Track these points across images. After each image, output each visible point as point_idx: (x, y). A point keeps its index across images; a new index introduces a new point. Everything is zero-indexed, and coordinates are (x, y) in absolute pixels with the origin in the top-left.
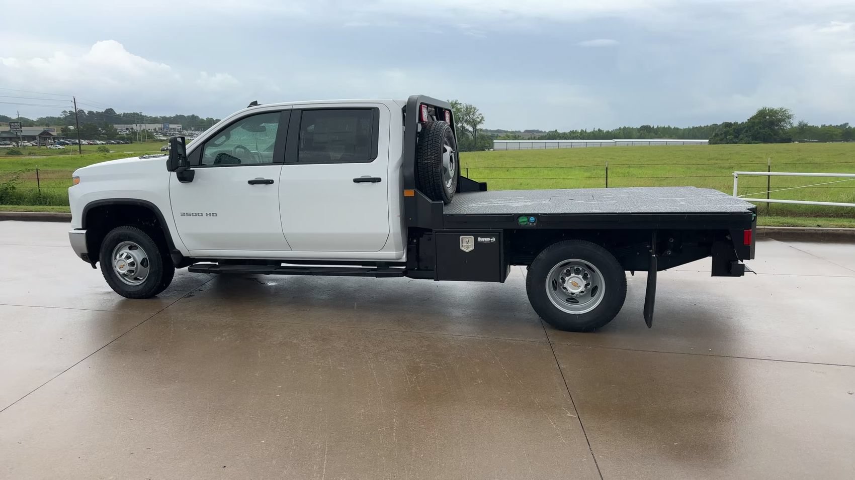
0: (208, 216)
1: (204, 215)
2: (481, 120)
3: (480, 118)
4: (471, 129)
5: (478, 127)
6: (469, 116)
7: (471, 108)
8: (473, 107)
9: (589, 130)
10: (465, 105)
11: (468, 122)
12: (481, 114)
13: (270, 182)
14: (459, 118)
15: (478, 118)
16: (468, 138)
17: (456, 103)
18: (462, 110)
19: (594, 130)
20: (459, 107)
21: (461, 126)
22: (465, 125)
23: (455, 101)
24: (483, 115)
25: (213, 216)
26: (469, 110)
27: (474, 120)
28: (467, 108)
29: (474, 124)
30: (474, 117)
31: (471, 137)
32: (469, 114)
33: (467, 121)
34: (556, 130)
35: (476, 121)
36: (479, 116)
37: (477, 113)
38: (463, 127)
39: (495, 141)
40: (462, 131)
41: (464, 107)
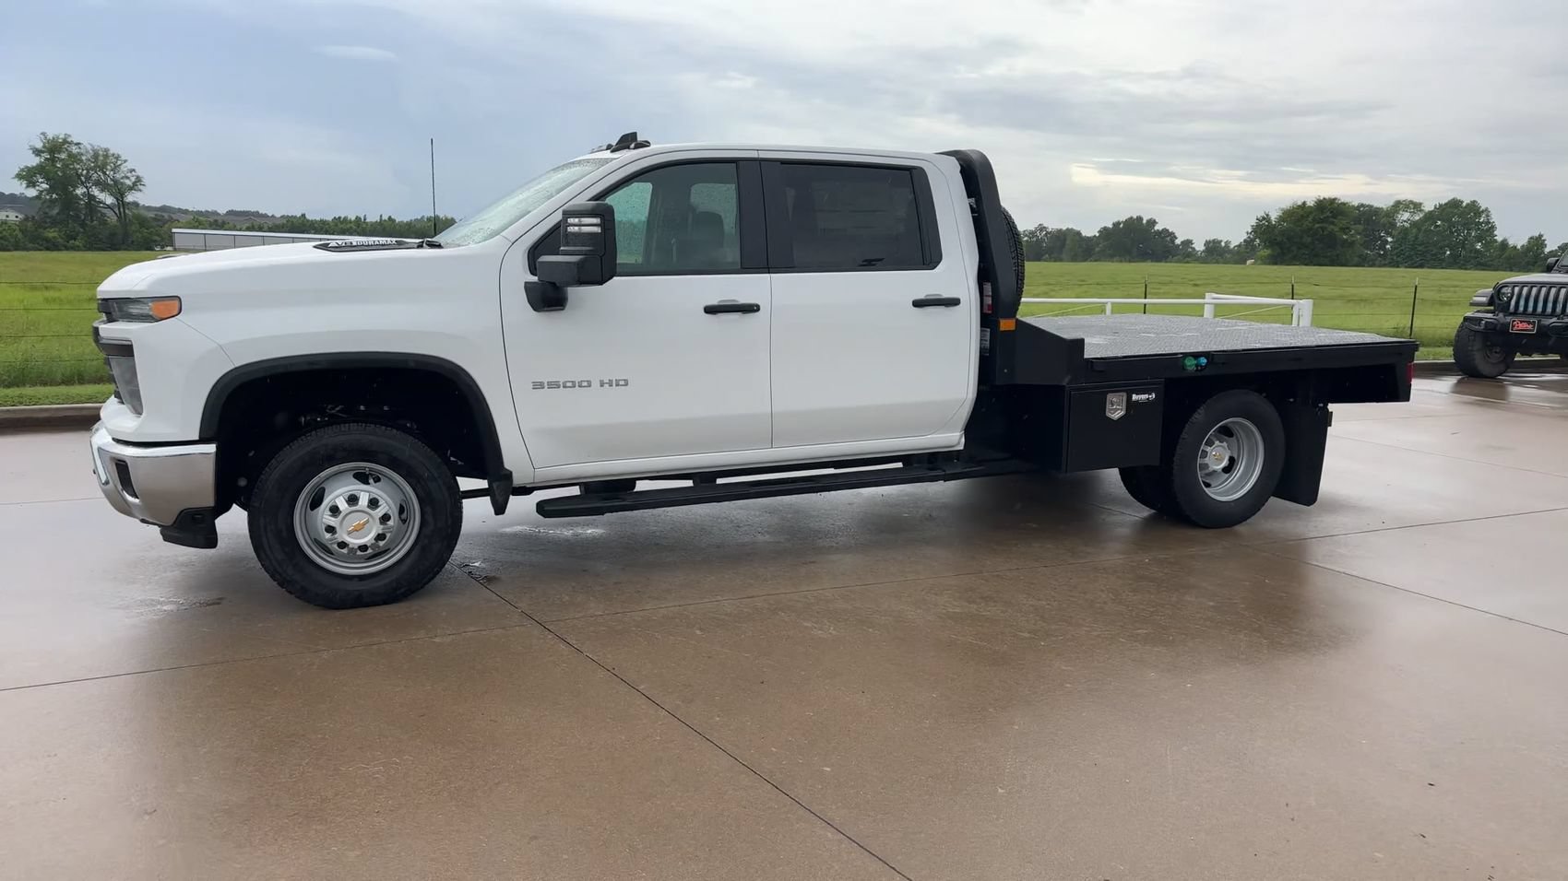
0: (607, 385)
1: (596, 384)
2: (135, 184)
3: (133, 179)
4: (109, 200)
5: (130, 198)
6: (104, 173)
7: (106, 156)
8: (111, 152)
9: (373, 218)
10: (89, 147)
11: (104, 186)
12: (134, 170)
13: (751, 309)
14: (79, 176)
15: (128, 178)
16: (104, 223)
17: (65, 141)
18: (84, 158)
19: (381, 220)
20: (74, 150)
21: (84, 194)
22: (96, 192)
23: (62, 136)
24: (139, 173)
25: (617, 385)
26: (103, 160)
27: (116, 182)
28: (96, 155)
29: (119, 190)
30: (118, 176)
31: (112, 218)
32: (102, 168)
33: (97, 183)
34: (303, 215)
35: (122, 183)
36: (129, 175)
37: (124, 168)
38: (92, 198)
39: (174, 230)
40: (88, 205)
41: (87, 152)
